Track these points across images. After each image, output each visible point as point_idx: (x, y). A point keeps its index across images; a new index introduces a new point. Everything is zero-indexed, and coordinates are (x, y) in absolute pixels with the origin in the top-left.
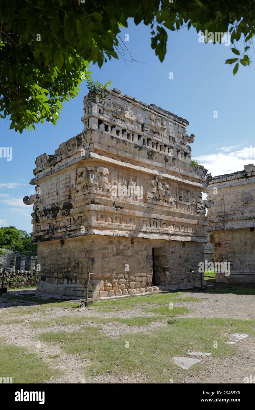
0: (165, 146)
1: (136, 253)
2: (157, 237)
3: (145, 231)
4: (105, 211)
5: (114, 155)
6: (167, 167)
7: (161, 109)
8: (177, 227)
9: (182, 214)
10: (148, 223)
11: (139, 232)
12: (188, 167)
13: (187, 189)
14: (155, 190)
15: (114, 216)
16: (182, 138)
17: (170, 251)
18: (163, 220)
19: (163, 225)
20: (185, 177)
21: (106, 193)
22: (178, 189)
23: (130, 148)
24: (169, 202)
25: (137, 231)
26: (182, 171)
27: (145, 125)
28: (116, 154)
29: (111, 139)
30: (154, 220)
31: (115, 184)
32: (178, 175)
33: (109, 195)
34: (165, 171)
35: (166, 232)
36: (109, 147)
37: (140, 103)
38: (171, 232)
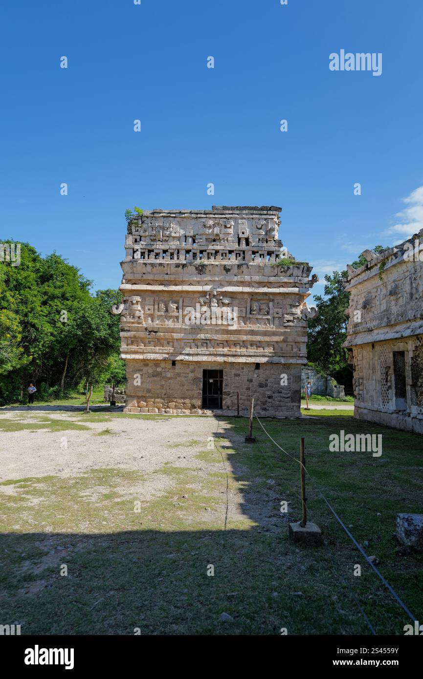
0: (231, 252)
2: (205, 358)
3: (188, 353)
4: (135, 337)
5: (150, 280)
6: (228, 278)
7: (227, 207)
8: (242, 347)
9: (253, 330)
10: (193, 344)
11: (179, 354)
12: (268, 270)
13: (267, 298)
15: (147, 341)
16: (262, 234)
17: (233, 373)
18: (216, 340)
19: (218, 346)
20: (265, 284)
21: (136, 319)
22: (249, 301)
23: (170, 269)
25: (176, 354)
26: (256, 278)
27: (197, 237)
28: (152, 279)
29: (144, 266)
30: (203, 341)
31: (149, 310)
32: (249, 284)
33: (140, 321)
34: (226, 283)
35: (222, 353)
36: (144, 274)
37: (191, 213)
38: (230, 353)
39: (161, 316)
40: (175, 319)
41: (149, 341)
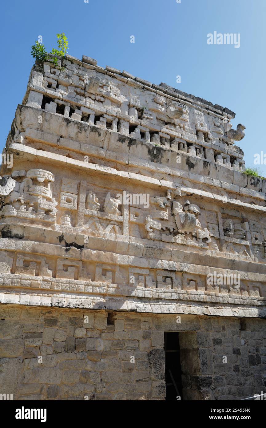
0: (189, 144)
1: (120, 344)
2: (172, 308)
3: (141, 295)
4: (34, 252)
5: (73, 151)
6: (192, 177)
7: (179, 91)
8: (222, 289)
9: (233, 261)
10: (149, 279)
11: (126, 298)
12: (237, 178)
13: (240, 216)
14: (165, 215)
15: (60, 264)
16: (222, 134)
17: (211, 338)
18: (186, 273)
19: (189, 284)
20: (235, 196)
21: (41, 216)
22: (220, 215)
23: (109, 141)
24: (200, 238)
25: (120, 296)
26: (227, 185)
27: (145, 111)
28: (78, 150)
29: (65, 123)
30: (166, 272)
31: (68, 201)
32: (218, 191)
33: (50, 220)
34: (189, 183)
35: (197, 298)
36: (61, 137)
37: (135, 79)
38: (207, 299)
39: (92, 217)
40: (117, 228)
41: (64, 265)
